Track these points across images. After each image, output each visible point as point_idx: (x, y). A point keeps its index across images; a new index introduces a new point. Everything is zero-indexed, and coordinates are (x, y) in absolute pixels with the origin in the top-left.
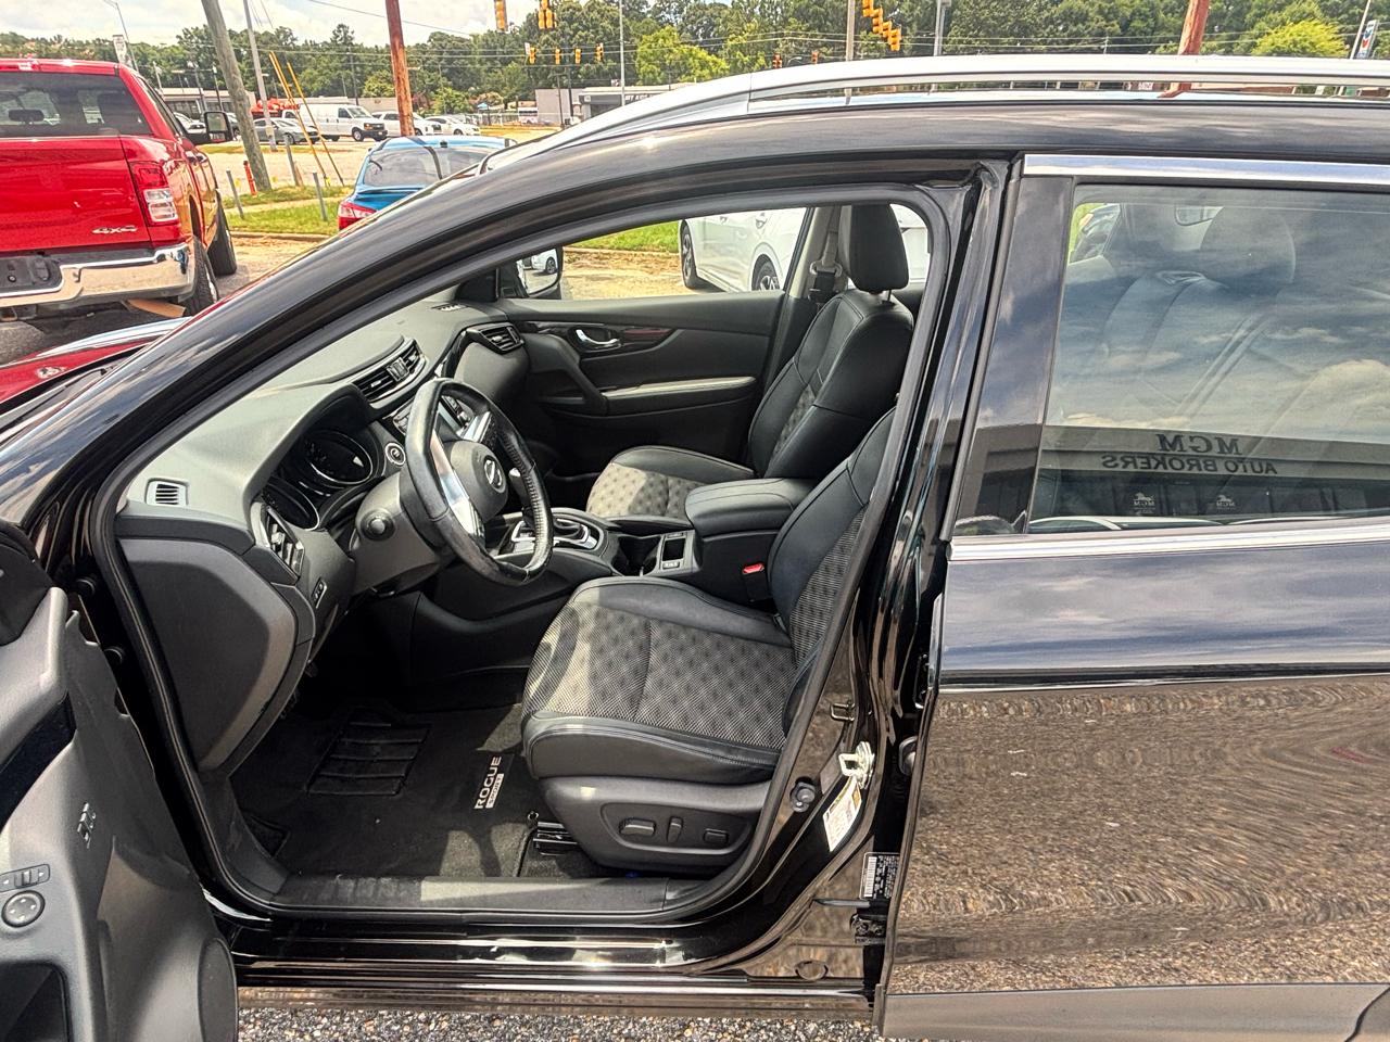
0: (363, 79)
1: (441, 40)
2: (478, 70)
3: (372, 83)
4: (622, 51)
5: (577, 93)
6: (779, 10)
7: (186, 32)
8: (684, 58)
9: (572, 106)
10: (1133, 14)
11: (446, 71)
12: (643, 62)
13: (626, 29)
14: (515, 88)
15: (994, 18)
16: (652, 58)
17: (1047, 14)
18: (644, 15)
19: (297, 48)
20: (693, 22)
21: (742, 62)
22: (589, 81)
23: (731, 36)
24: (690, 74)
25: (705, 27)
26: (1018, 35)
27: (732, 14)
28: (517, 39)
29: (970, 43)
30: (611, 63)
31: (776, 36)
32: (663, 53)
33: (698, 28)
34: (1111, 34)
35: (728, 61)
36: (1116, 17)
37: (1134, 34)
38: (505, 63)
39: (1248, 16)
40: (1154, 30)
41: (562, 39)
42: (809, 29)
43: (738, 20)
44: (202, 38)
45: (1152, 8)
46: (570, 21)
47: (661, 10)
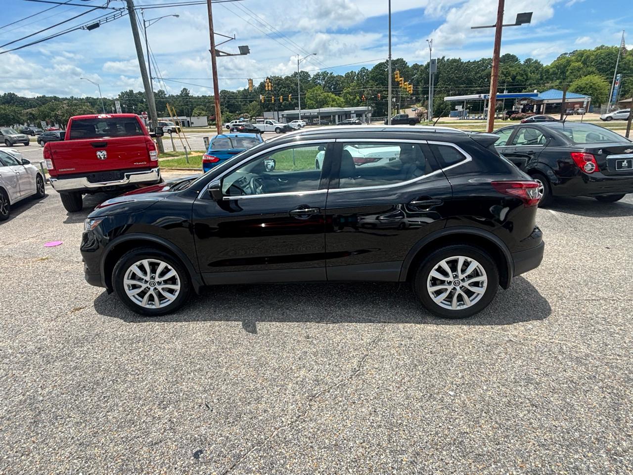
0: (192, 109)
1: (225, 93)
2: (240, 105)
3: (196, 111)
4: (299, 96)
5: (281, 113)
6: (365, 77)
7: (122, 93)
8: (325, 98)
9: (279, 118)
10: (517, 74)
11: (226, 105)
12: (308, 100)
13: (301, 87)
14: (255, 111)
15: (456, 77)
16: (312, 98)
17: (479, 75)
18: (309, 81)
19: (166, 98)
20: (329, 83)
21: (350, 99)
22: (286, 108)
23: (345, 89)
24: (328, 104)
25: (334, 85)
26: (468, 84)
27: (345, 80)
28: (256, 92)
29: (446, 87)
30: (295, 101)
31: (364, 88)
32: (316, 96)
33: (331, 86)
34: (508, 82)
35: (344, 99)
36: (510, 75)
37: (518, 82)
38: (251, 102)
39: (567, 73)
40: (526, 80)
41: (275, 92)
42: (377, 85)
43: (348, 82)
44: (128, 95)
45: (525, 71)
46: (278, 84)
47: (316, 79)
